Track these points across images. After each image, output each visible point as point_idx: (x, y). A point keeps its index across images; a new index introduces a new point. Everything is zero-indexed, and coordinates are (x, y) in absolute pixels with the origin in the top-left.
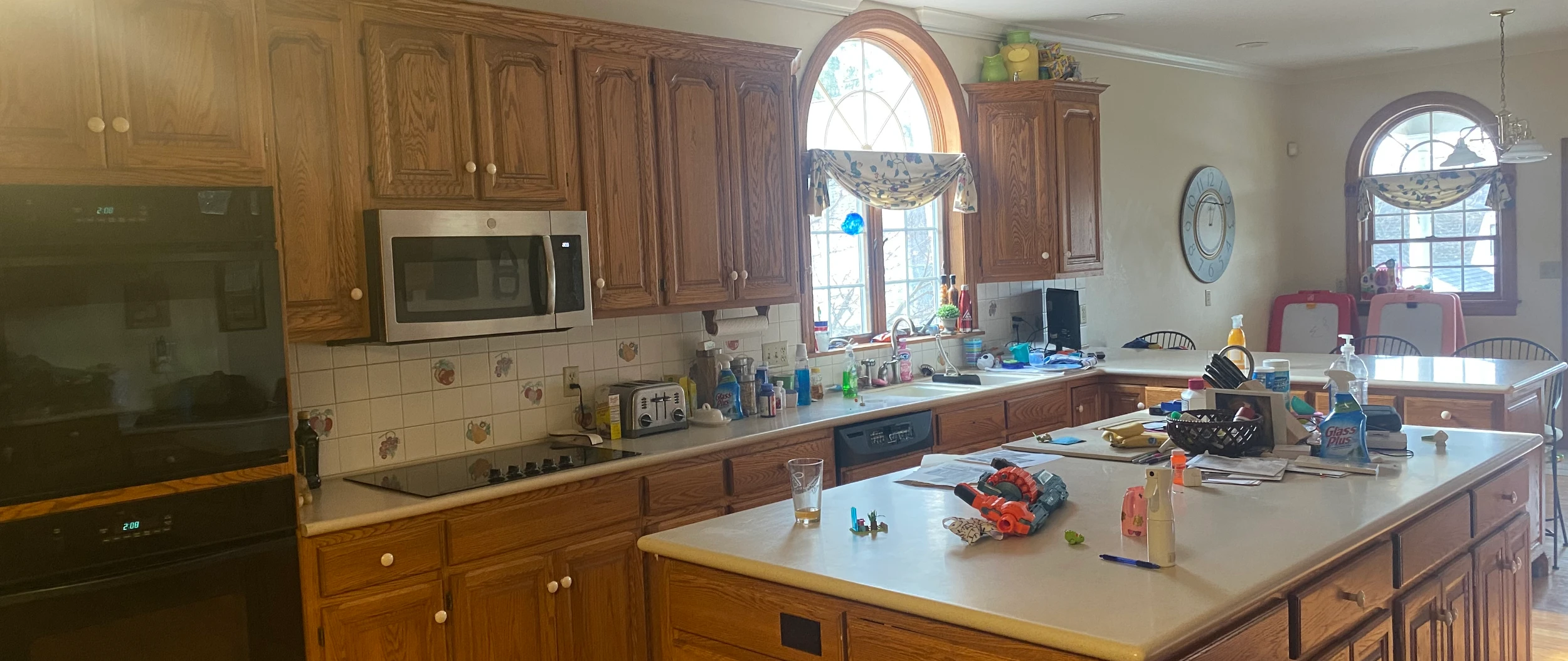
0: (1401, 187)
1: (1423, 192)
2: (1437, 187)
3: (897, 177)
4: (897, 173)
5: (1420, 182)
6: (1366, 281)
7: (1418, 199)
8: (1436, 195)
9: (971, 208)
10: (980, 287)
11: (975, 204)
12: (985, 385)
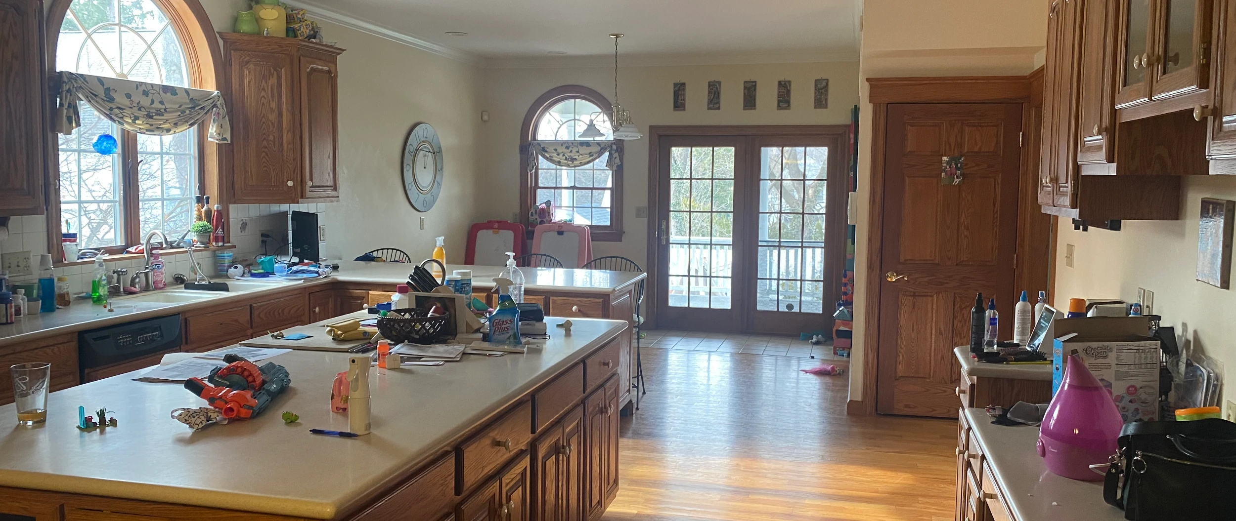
0: (556, 150)
1: (569, 154)
2: (578, 152)
3: (152, 106)
4: (153, 102)
5: (567, 148)
6: (532, 215)
7: (566, 159)
8: (577, 157)
9: (225, 139)
10: (232, 207)
11: (228, 136)
12: (233, 291)
